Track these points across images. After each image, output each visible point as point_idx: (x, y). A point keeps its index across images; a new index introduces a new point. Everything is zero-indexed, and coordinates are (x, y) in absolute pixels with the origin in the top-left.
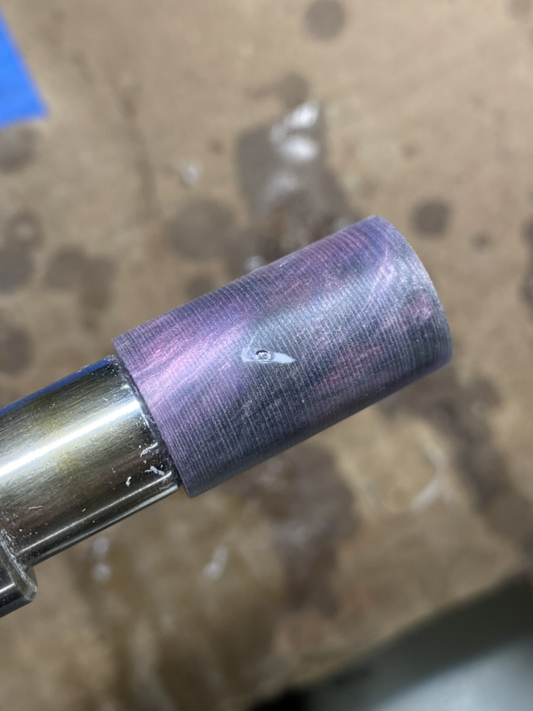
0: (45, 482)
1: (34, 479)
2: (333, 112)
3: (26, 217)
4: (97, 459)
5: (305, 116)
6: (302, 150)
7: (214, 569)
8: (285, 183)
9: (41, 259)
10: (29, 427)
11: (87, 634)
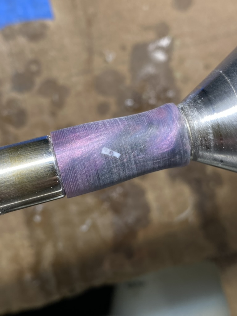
0: (9, 185)
1: (4, 182)
2: (178, 43)
3: (36, 62)
4: (32, 179)
5: (165, 42)
6: (160, 56)
7: (84, 228)
8: (150, 69)
9: (38, 81)
10: (7, 160)
11: (26, 243)
